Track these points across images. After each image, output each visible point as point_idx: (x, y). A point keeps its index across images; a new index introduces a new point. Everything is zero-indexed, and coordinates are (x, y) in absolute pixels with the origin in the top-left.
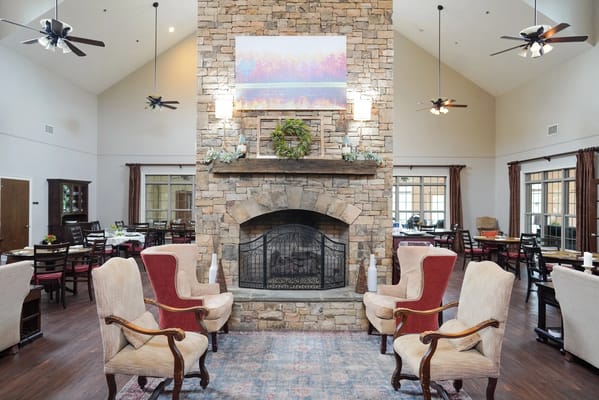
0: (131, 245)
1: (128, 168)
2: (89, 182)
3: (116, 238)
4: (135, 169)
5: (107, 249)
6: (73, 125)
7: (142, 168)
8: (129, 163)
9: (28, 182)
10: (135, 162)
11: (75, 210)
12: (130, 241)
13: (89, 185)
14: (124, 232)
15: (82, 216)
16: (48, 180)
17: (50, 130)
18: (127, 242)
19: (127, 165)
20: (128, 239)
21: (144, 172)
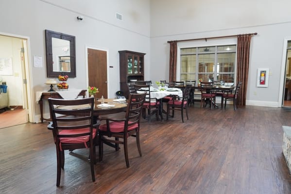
0: (171, 99)
1: (169, 44)
2: (145, 54)
3: (159, 92)
4: (173, 44)
5: (151, 102)
6: (134, 15)
7: (178, 44)
8: (170, 40)
9: (106, 52)
10: (173, 40)
11: (136, 72)
12: (170, 96)
13: (145, 56)
14: (166, 87)
15: (140, 77)
16: (119, 52)
17: (119, 17)
18: (168, 96)
19: (168, 42)
20: (168, 93)
21: (179, 46)
